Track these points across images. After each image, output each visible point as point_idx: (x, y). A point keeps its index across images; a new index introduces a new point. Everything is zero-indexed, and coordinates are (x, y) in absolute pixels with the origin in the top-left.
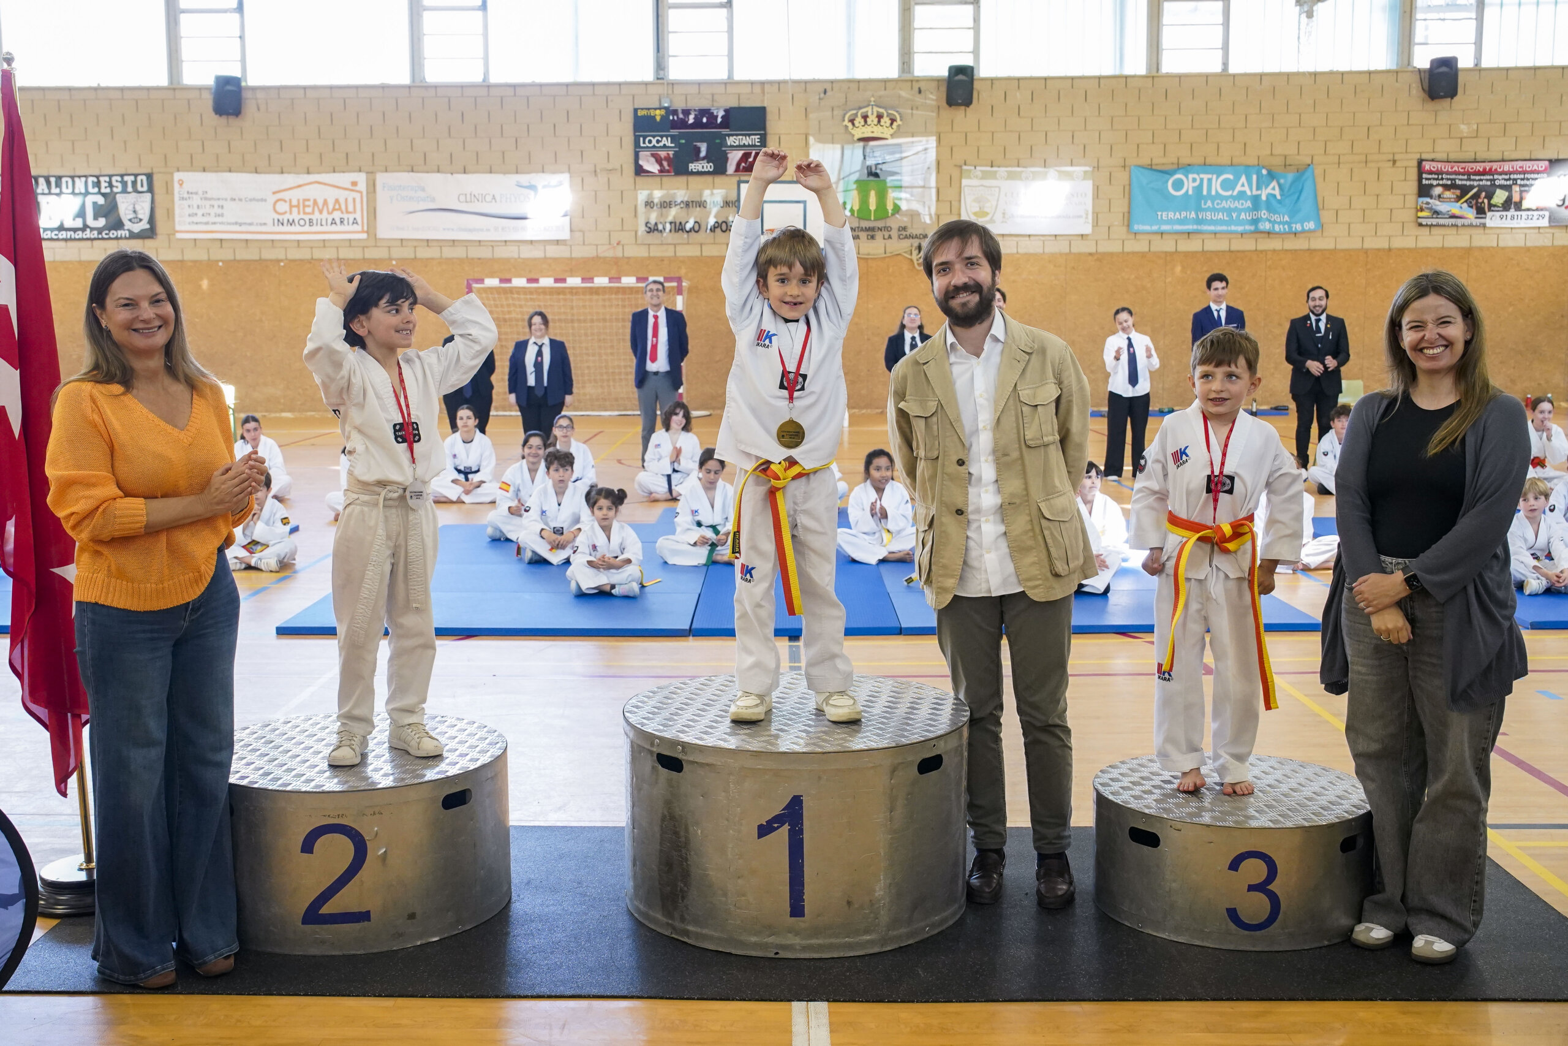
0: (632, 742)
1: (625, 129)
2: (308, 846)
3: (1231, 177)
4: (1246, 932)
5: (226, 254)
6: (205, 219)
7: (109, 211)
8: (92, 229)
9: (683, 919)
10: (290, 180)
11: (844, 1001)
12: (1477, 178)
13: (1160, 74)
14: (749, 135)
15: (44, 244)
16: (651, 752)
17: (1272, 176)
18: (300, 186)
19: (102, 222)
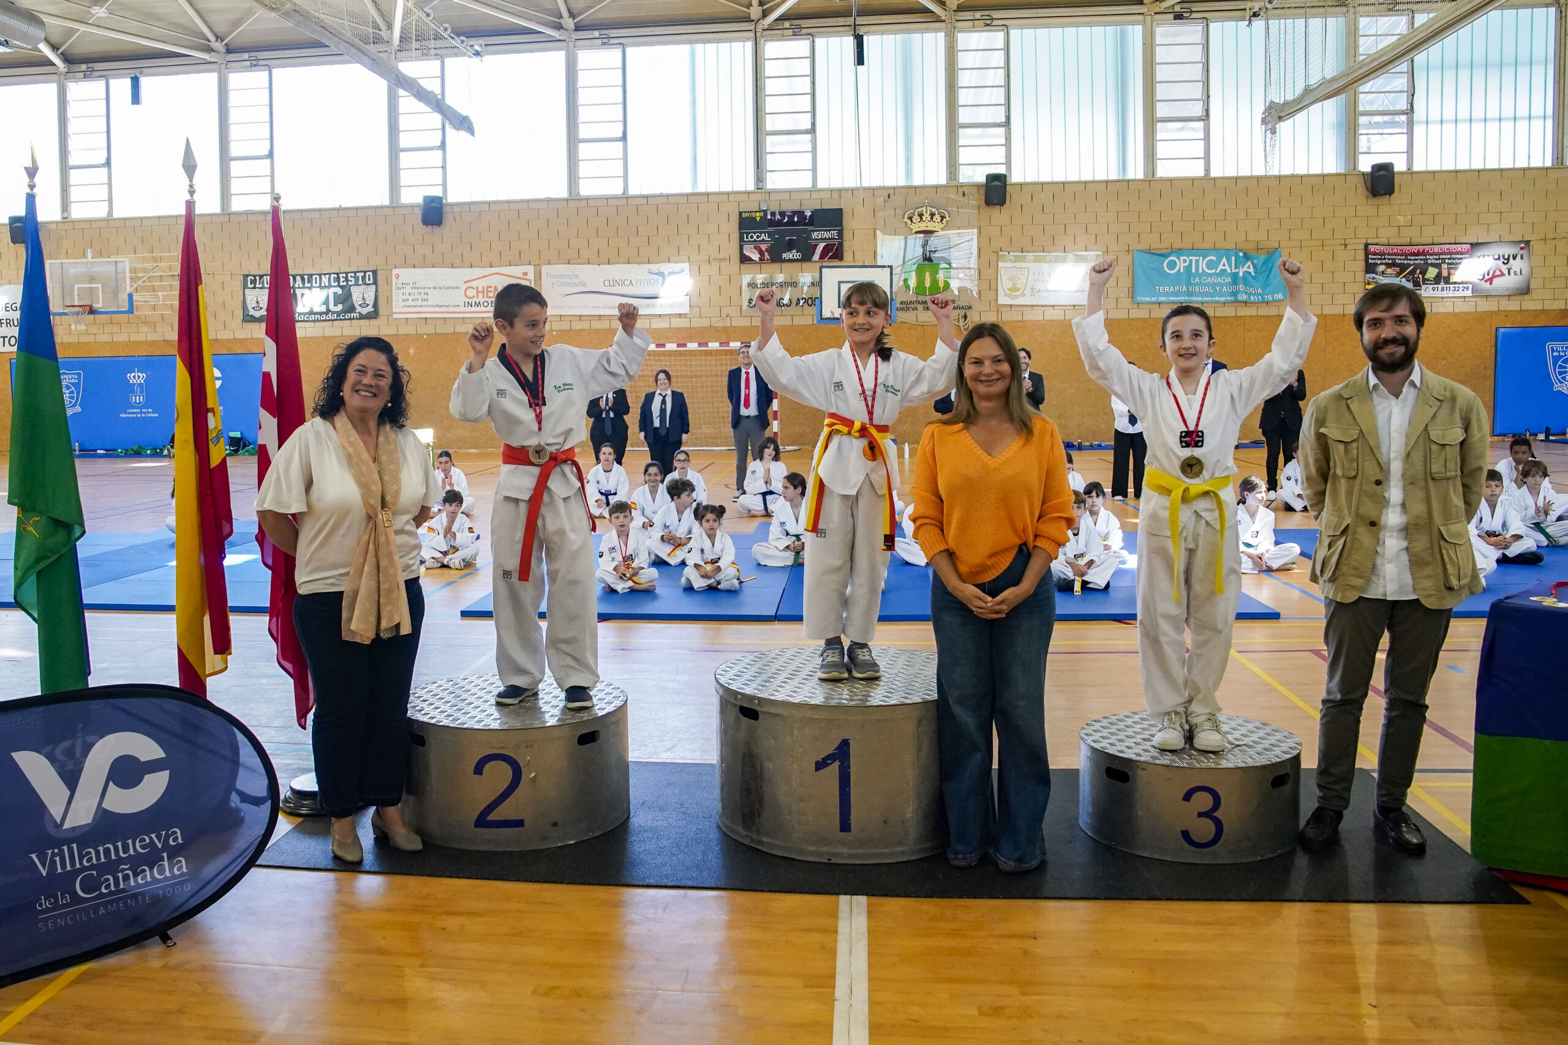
0: (721, 697)
1: (733, 228)
2: (479, 770)
3: (1214, 258)
4: (1195, 849)
5: (429, 329)
6: (414, 303)
7: (345, 299)
8: (333, 313)
9: (758, 832)
10: (477, 272)
11: (880, 896)
12: (1413, 258)
13: (1155, 178)
14: (829, 231)
15: (298, 325)
16: (735, 705)
17: (1247, 257)
18: (485, 277)
19: (340, 307)
